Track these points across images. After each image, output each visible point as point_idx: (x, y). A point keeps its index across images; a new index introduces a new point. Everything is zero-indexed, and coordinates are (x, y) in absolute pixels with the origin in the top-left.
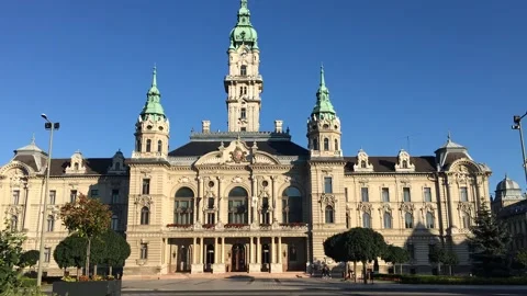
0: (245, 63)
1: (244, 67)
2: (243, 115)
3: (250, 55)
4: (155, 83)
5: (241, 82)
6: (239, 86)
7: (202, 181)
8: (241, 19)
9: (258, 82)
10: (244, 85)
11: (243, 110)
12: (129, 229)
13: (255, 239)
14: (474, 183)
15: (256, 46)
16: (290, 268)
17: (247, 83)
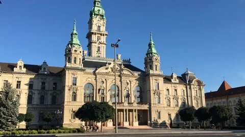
0: (100, 25)
1: (99, 27)
2: (99, 50)
3: (102, 21)
4: (75, 28)
5: (98, 34)
6: (97, 35)
7: (98, 80)
8: (97, 3)
9: (106, 35)
10: (99, 35)
11: (99, 47)
12: (65, 103)
13: (126, 110)
14: (200, 89)
15: (104, 18)
16: (140, 124)
17: (101, 35)
